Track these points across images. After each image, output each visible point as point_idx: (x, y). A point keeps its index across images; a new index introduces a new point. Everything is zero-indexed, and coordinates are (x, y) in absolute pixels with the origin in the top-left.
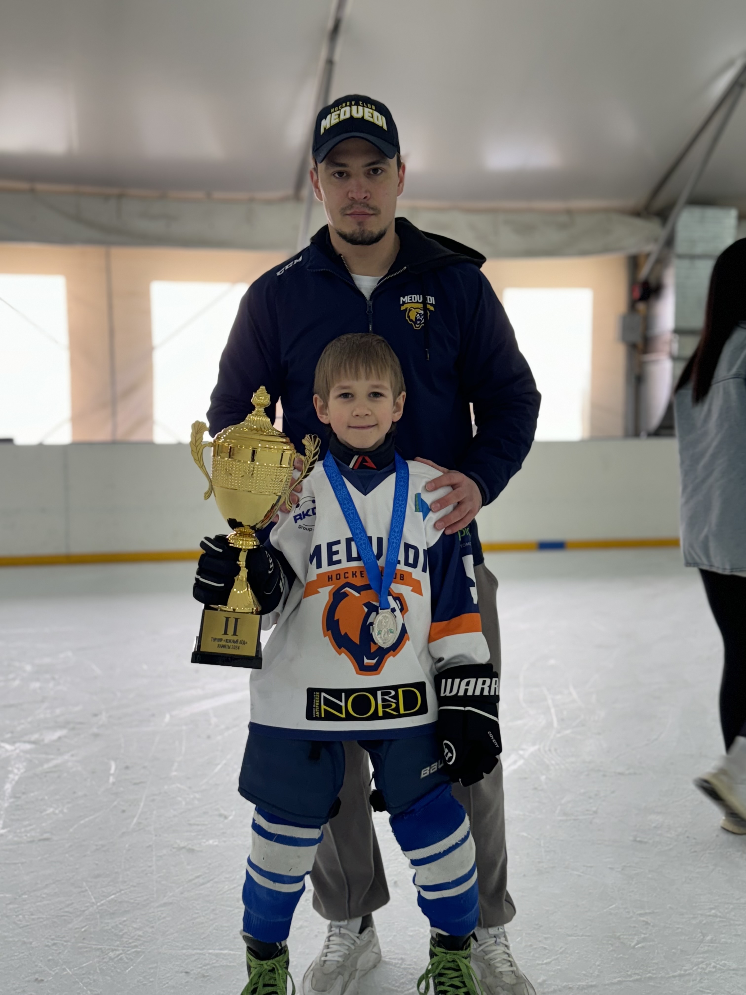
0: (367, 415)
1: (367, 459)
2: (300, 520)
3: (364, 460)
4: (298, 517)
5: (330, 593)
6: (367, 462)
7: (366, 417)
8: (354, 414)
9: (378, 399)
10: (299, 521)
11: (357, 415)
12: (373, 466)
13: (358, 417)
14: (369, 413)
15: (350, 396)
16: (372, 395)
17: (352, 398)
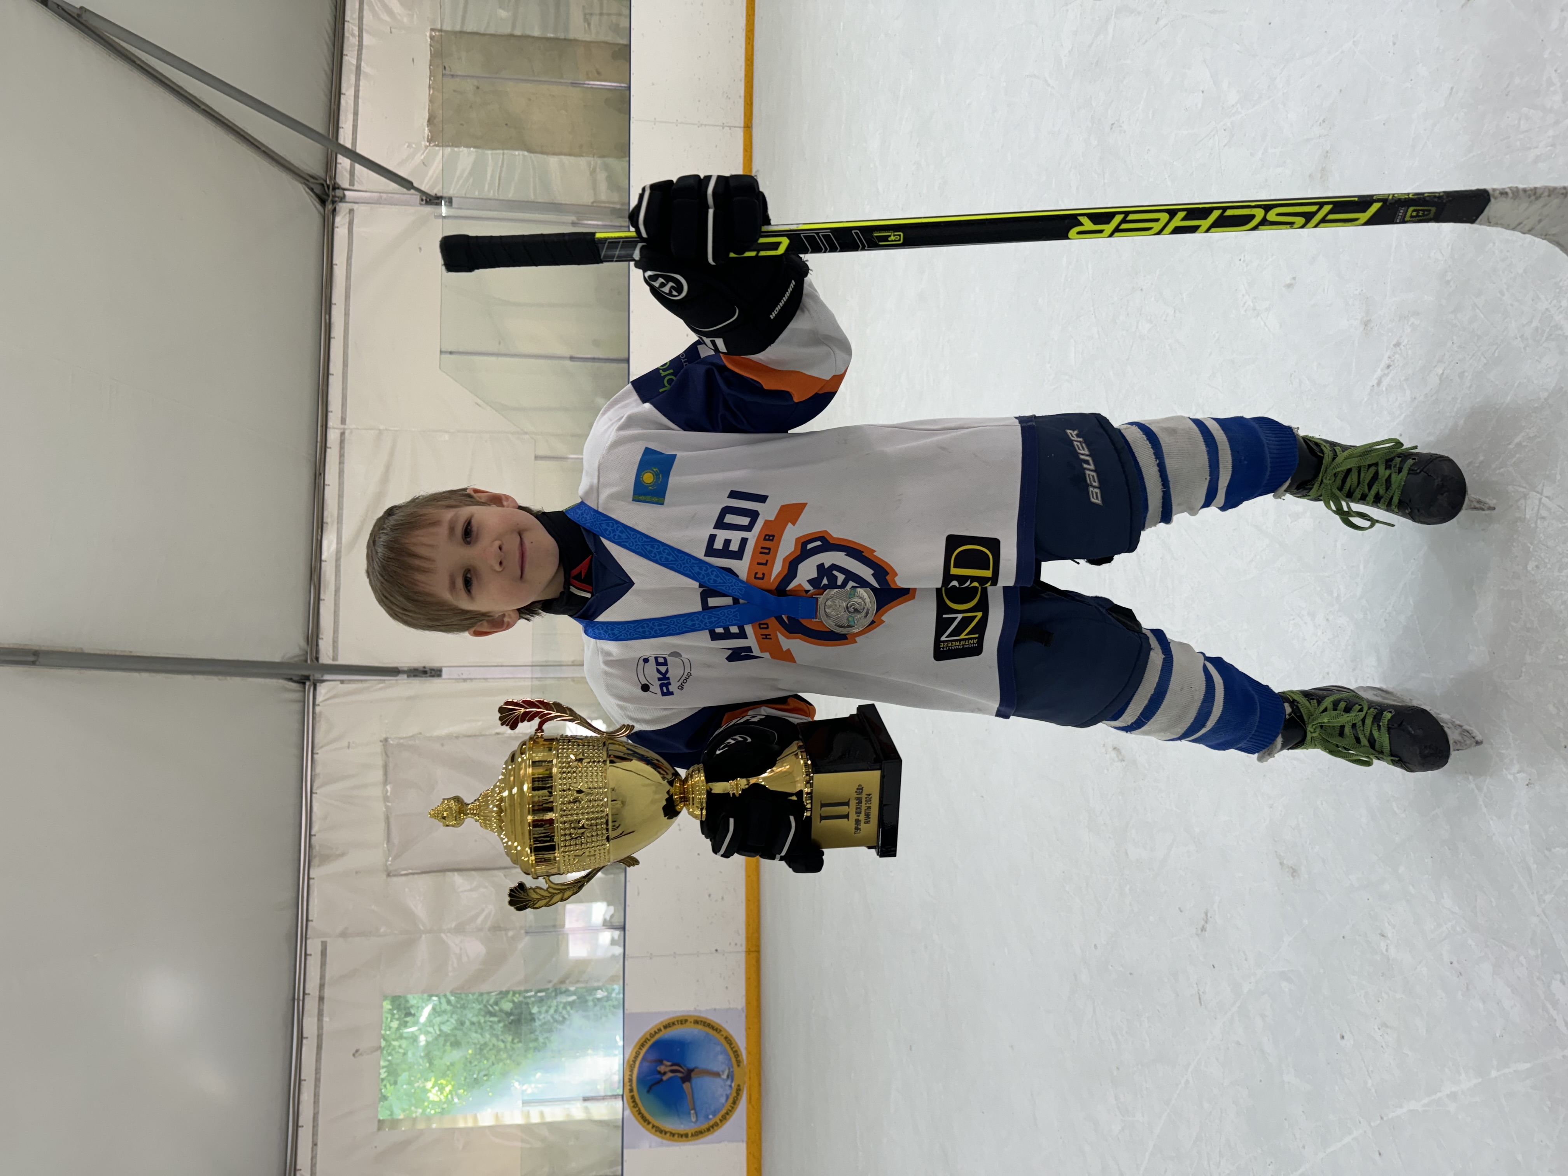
0: (500, 548)
1: (575, 572)
2: (670, 686)
3: (578, 577)
4: (665, 690)
5: (788, 638)
6: (580, 573)
7: (504, 548)
8: (497, 568)
9: (475, 528)
10: (671, 688)
11: (501, 563)
12: (587, 561)
13: (504, 563)
14: (497, 543)
15: (469, 575)
16: (468, 539)
17: (472, 572)
